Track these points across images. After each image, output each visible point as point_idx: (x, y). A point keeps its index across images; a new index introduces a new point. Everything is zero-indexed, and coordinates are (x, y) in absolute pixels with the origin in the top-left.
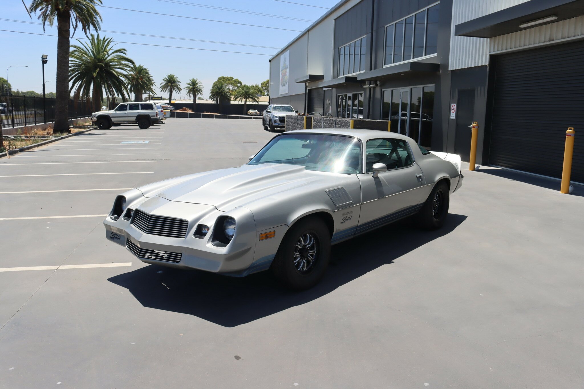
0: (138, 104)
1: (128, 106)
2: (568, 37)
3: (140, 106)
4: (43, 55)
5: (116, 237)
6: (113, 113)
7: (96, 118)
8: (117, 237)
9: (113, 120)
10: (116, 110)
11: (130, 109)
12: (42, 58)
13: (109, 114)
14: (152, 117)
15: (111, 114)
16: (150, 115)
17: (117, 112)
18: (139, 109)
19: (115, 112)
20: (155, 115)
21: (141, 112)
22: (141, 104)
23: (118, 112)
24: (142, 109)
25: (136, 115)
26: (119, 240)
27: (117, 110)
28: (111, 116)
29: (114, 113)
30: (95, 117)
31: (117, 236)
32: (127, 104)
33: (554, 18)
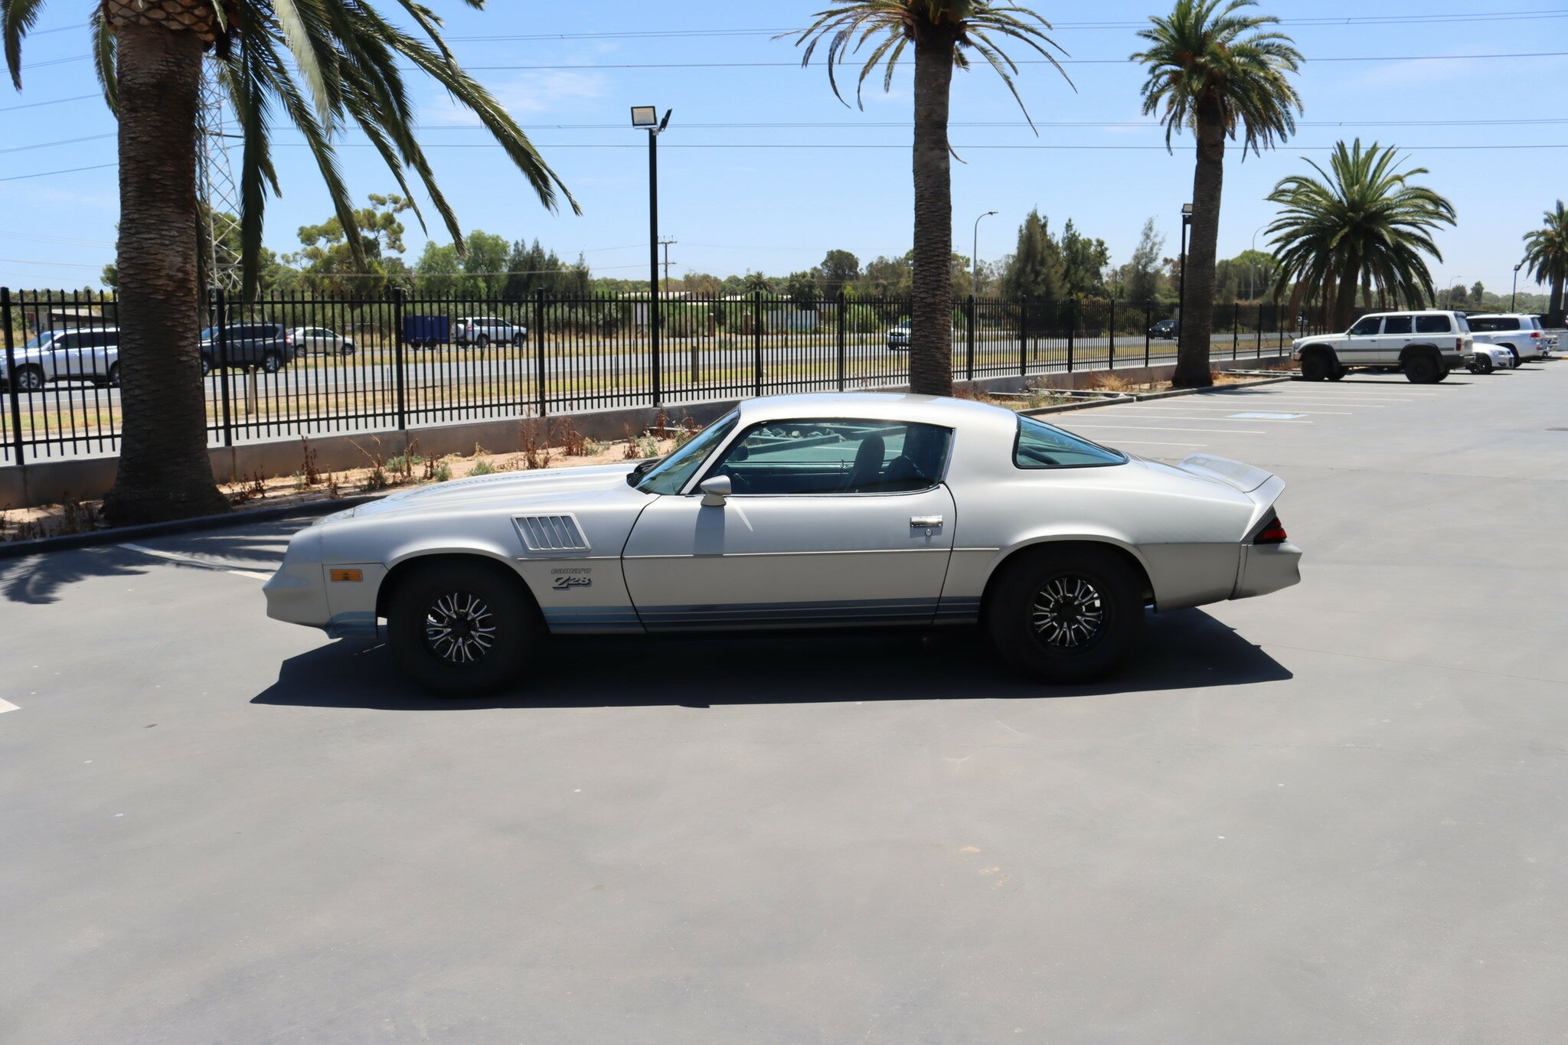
0: (1411, 317)
1: (1383, 323)
3: (1414, 322)
4: (1185, 205)
6: (1341, 342)
7: (1300, 352)
9: (1341, 357)
10: (1348, 334)
11: (1387, 331)
12: (1183, 211)
13: (1331, 342)
14: (1444, 353)
15: (1335, 343)
16: (1439, 347)
17: (1352, 339)
18: (1410, 331)
19: (1347, 339)
20: (1454, 345)
21: (1414, 339)
22: (1419, 318)
23: (1354, 337)
24: (1420, 329)
25: (1402, 346)
27: (1352, 332)
28: (1335, 347)
29: (1345, 341)
30: (1297, 350)
32: (1381, 318)
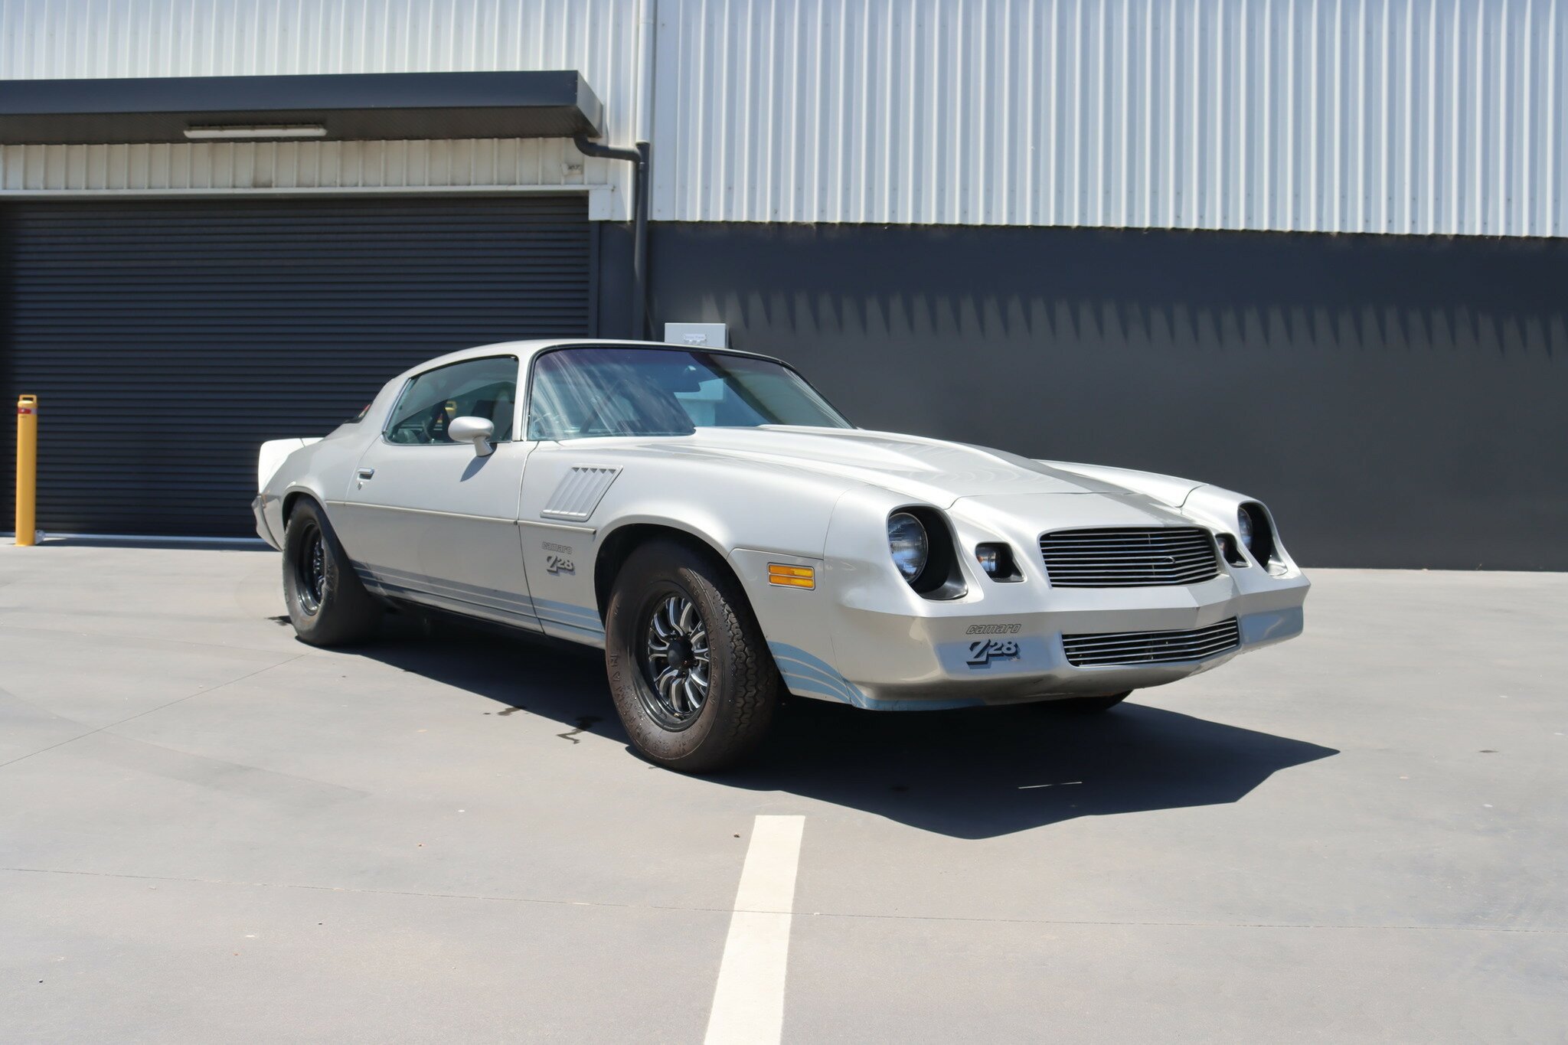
2: (320, 186)
5: (999, 652)
8: (1004, 650)
26: (1015, 659)
31: (1000, 649)
33: (320, 132)
